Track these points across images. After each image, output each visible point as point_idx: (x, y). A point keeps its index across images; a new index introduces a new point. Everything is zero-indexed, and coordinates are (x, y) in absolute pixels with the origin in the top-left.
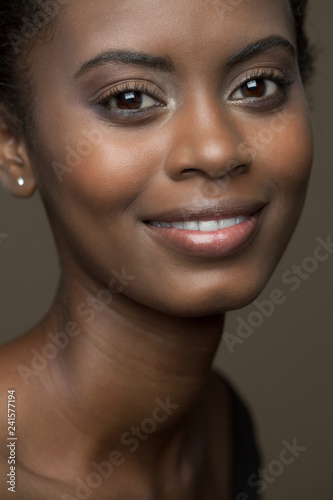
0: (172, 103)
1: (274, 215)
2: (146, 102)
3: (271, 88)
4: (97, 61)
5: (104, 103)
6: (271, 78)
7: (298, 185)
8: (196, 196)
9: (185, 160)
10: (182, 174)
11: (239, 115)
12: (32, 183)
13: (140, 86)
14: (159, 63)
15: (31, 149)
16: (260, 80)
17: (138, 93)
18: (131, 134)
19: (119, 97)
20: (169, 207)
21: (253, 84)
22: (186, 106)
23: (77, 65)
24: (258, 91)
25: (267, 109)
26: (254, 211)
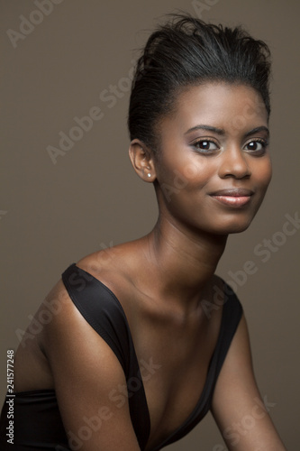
0: (222, 148)
1: (256, 198)
2: (212, 146)
3: (259, 146)
4: (195, 128)
5: (195, 145)
6: (260, 142)
7: (264, 187)
8: (228, 185)
9: (228, 171)
10: (226, 176)
11: (246, 155)
12: (154, 176)
13: (209, 139)
14: (221, 132)
15: (157, 162)
16: (254, 142)
17: (208, 142)
18: (205, 159)
19: (201, 142)
20: (220, 188)
21: (252, 144)
22: (228, 150)
23: (186, 130)
24: (254, 148)
25: (259, 155)
26: (251, 194)
